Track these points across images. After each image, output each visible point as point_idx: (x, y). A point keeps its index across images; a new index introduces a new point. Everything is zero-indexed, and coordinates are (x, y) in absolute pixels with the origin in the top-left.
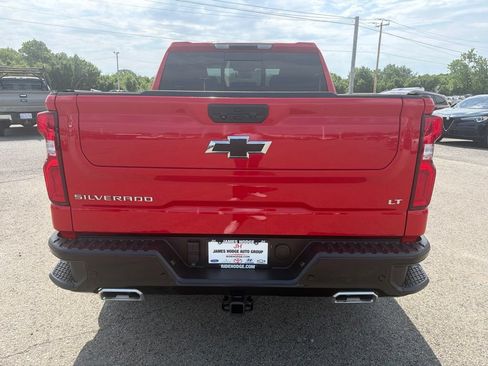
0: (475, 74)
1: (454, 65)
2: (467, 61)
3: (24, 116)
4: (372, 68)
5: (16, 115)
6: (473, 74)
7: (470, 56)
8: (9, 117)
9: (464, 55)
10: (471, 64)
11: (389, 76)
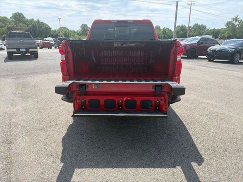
0: (238, 29)
1: (228, 24)
2: (234, 22)
3: (22, 50)
4: (187, 26)
5: (18, 49)
6: (238, 28)
7: (236, 19)
8: (15, 50)
9: (233, 19)
10: (237, 24)
11: (195, 29)
